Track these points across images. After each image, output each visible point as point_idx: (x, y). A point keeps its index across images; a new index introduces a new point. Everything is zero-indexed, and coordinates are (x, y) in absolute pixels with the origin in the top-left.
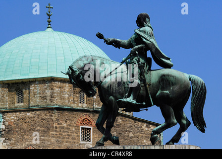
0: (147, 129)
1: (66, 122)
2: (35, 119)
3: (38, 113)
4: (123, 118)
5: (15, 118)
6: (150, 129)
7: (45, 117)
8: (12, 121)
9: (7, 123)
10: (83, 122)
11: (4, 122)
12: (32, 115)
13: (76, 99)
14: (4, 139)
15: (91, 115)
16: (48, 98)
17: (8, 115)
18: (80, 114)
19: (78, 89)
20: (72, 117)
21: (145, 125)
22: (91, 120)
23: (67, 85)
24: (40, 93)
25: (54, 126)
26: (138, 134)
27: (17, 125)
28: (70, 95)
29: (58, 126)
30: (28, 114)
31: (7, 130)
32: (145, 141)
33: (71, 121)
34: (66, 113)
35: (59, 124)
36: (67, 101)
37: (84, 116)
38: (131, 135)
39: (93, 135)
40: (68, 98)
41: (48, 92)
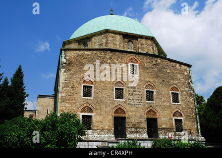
0: (179, 67)
1: (117, 60)
2: (92, 57)
3: (94, 52)
4: (162, 59)
5: (75, 54)
6: (182, 68)
7: (100, 55)
8: (73, 56)
9: (68, 58)
10: (131, 60)
11: (65, 57)
12: (89, 53)
13: (125, 46)
14: (65, 70)
15: (137, 56)
16: (104, 44)
17: (69, 52)
18: (128, 55)
19: (126, 40)
20: (123, 57)
21: (178, 65)
22: (137, 60)
23: (118, 36)
24: (98, 42)
25: (108, 62)
26: (174, 71)
27: (77, 60)
28: (121, 43)
29: (111, 62)
30: (87, 52)
31: (67, 63)
32: (179, 76)
33: (121, 59)
34: (117, 53)
35: (111, 61)
36: (118, 46)
37: (132, 56)
38: (168, 71)
39: (139, 70)
40: (119, 45)
41: (104, 41)
